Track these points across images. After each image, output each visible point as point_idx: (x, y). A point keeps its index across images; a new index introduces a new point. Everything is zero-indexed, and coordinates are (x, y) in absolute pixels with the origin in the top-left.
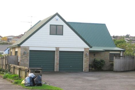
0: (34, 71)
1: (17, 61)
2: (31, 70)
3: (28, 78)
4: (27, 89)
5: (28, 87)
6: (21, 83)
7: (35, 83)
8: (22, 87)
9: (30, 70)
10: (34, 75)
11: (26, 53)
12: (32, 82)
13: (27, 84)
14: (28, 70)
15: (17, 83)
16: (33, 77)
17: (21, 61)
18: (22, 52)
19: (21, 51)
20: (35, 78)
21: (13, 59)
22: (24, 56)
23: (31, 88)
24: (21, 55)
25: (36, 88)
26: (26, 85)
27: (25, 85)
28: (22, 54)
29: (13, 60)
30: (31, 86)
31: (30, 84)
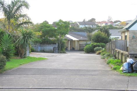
0: (134, 56)
1: (126, 45)
2: (131, 55)
3: (126, 64)
4: (124, 75)
5: (126, 74)
6: (119, 69)
7: (134, 69)
8: (119, 73)
9: (129, 55)
10: (133, 61)
11: (135, 37)
12: (130, 69)
13: (125, 70)
14: (128, 56)
15: (116, 69)
16: (131, 63)
17: (130, 45)
18: (131, 37)
19: (130, 35)
20: (134, 64)
21: (122, 43)
22: (133, 40)
23: (129, 74)
24: (129, 39)
25: (133, 75)
26: (124, 72)
27: (122, 72)
28: (131, 39)
29: (122, 45)
30: (129, 72)
31: (128, 70)
